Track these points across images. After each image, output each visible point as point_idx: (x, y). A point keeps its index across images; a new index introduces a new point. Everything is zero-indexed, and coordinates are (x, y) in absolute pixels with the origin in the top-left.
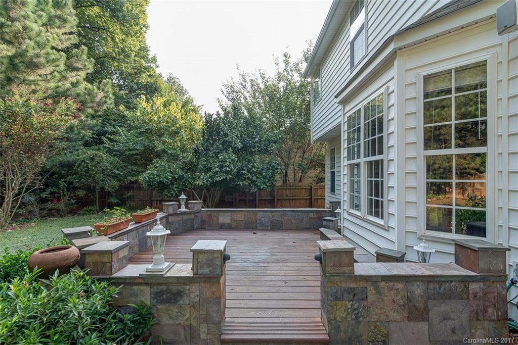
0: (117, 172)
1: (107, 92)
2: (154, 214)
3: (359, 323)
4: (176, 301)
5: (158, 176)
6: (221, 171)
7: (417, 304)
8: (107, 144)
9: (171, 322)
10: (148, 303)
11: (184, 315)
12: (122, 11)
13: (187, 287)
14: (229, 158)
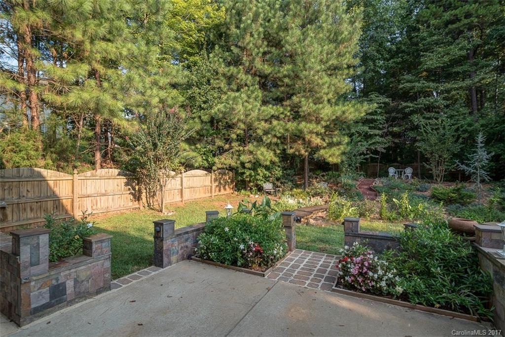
4: (502, 285)
9: (499, 300)
10: (492, 278)
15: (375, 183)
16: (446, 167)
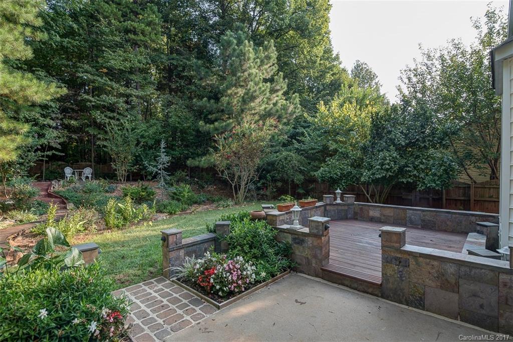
0: (302, 168)
1: (296, 104)
2: (314, 203)
3: (403, 281)
4: (302, 244)
5: (330, 172)
6: (382, 169)
7: (449, 279)
8: (296, 145)
9: (300, 254)
10: (290, 243)
11: (305, 252)
12: (308, 29)
13: (307, 238)
14: (390, 156)
15: (54, 188)
16: (129, 168)
